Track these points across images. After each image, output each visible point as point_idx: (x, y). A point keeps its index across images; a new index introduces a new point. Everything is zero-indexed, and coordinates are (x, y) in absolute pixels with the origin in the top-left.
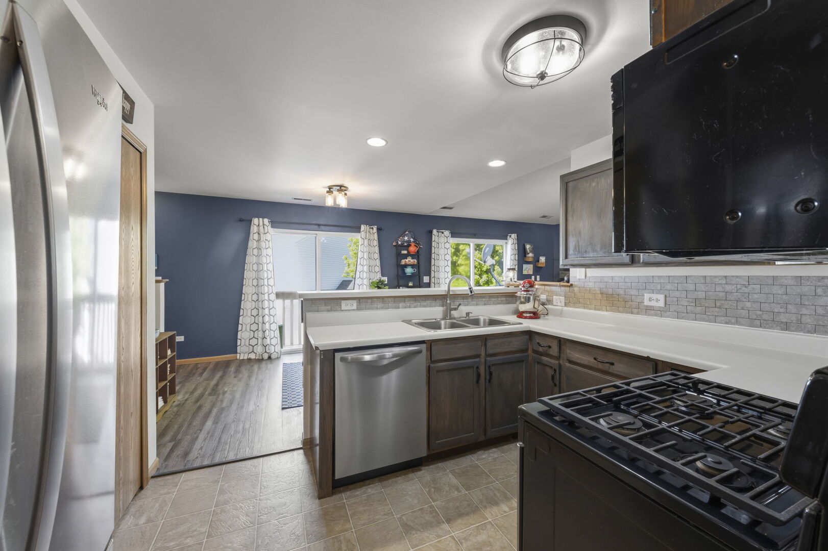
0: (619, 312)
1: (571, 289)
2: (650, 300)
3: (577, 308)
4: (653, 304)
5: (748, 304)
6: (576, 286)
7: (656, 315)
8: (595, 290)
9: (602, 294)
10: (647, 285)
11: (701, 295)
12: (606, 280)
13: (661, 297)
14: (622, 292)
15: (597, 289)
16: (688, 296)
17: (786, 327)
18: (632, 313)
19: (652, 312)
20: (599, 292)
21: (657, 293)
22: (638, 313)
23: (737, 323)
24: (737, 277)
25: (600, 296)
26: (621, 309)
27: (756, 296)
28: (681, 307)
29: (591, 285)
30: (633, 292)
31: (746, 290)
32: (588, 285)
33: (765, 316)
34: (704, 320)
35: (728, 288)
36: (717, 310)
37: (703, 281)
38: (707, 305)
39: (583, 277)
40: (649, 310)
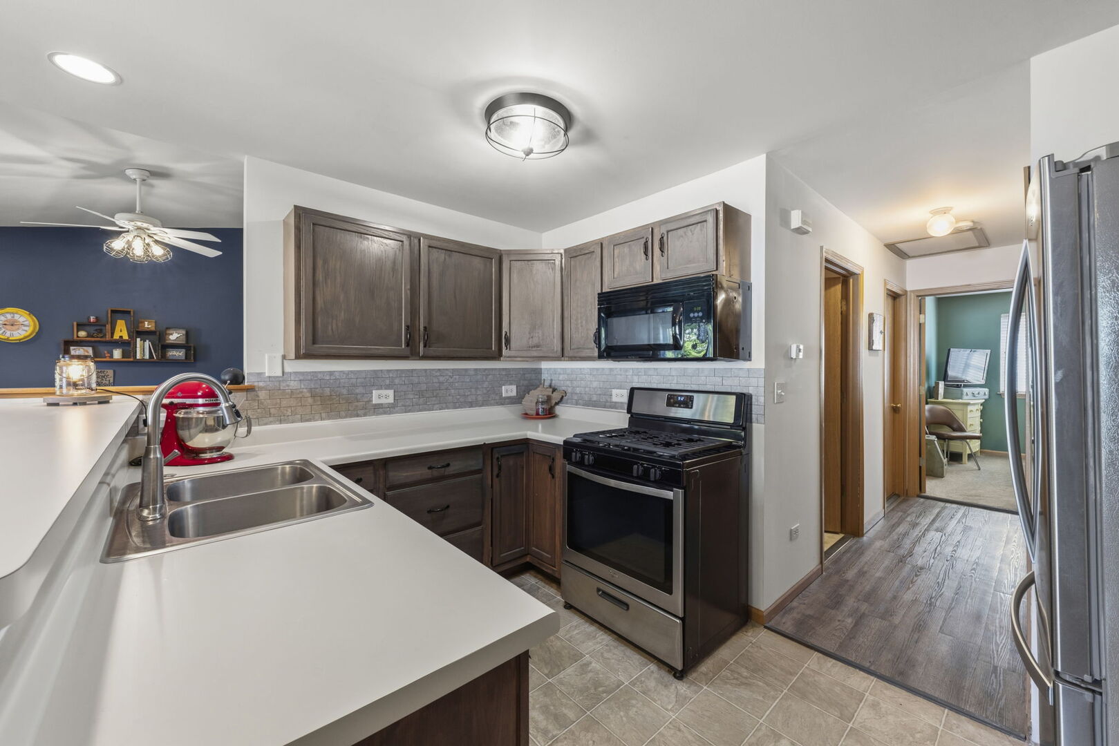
0: (341, 417)
1: (251, 395)
2: (379, 397)
3: (266, 424)
4: (383, 401)
5: (453, 391)
6: (261, 389)
7: (385, 413)
8: (302, 392)
9: (313, 396)
10: (376, 380)
11: (424, 387)
12: (320, 376)
13: (391, 393)
14: (344, 391)
15: (305, 390)
16: (414, 389)
17: (471, 405)
18: (358, 416)
19: (381, 410)
20: (308, 395)
21: (386, 389)
22: (365, 415)
23: (448, 408)
24: (447, 369)
25: (310, 400)
26: (343, 413)
27: (456, 385)
28: (408, 400)
29: (294, 385)
30: (360, 390)
31: (451, 380)
32: (288, 386)
33: (462, 400)
34: (425, 410)
35: (441, 379)
36: (434, 398)
37: (424, 374)
38: (427, 395)
39: (280, 374)
40: (379, 409)
